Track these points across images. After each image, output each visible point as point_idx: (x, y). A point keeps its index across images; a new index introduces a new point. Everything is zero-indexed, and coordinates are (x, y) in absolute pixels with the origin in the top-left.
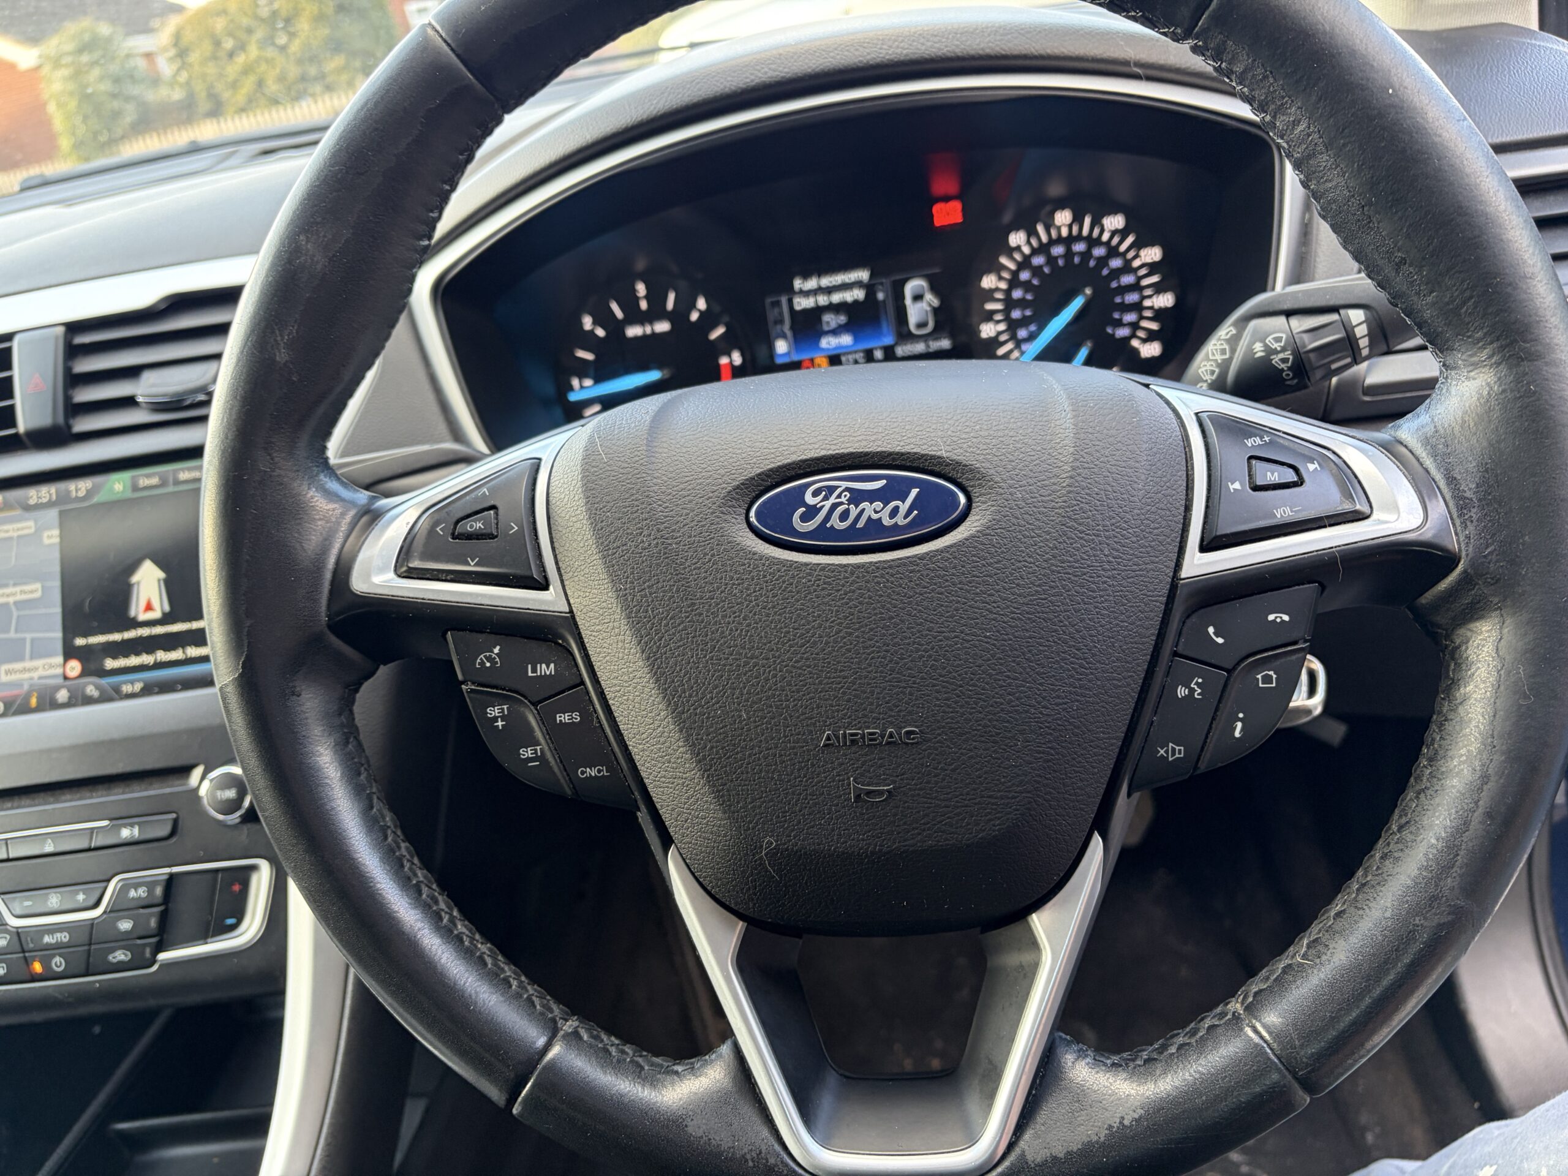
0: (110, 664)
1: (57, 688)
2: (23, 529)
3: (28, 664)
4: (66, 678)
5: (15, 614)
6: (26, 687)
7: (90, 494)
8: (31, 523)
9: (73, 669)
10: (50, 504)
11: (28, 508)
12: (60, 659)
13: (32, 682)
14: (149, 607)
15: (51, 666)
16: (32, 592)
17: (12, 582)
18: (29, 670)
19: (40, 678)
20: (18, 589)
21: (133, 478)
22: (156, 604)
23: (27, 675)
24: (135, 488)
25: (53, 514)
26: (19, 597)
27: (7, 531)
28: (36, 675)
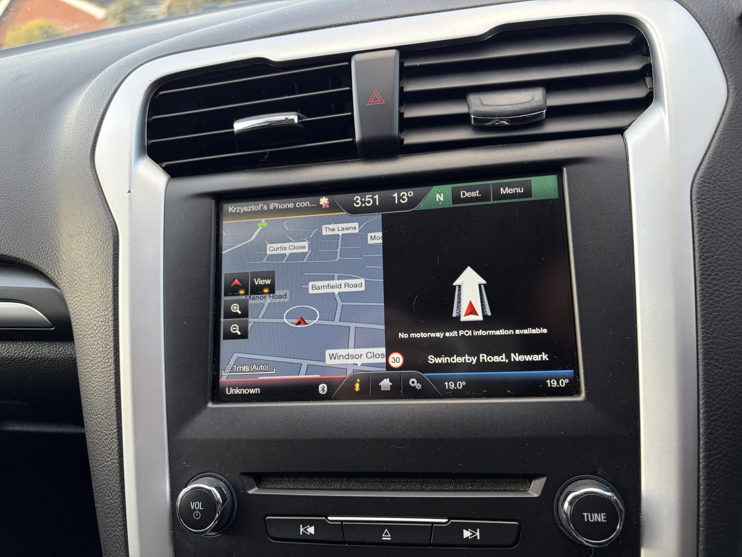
0: (432, 359)
1: (382, 377)
2: (347, 229)
3: (352, 351)
4: (389, 367)
5: (340, 304)
6: (350, 372)
7: (413, 202)
8: (356, 225)
9: (395, 360)
10: (373, 209)
11: (354, 211)
12: (383, 350)
13: (355, 367)
14: (471, 310)
15: (374, 356)
16: (356, 286)
17: (336, 275)
18: (353, 357)
19: (363, 365)
20: (343, 282)
21: (453, 189)
22: (478, 308)
23: (350, 361)
24: (456, 198)
25: (378, 218)
26: (343, 290)
27: (333, 230)
28: (359, 362)
